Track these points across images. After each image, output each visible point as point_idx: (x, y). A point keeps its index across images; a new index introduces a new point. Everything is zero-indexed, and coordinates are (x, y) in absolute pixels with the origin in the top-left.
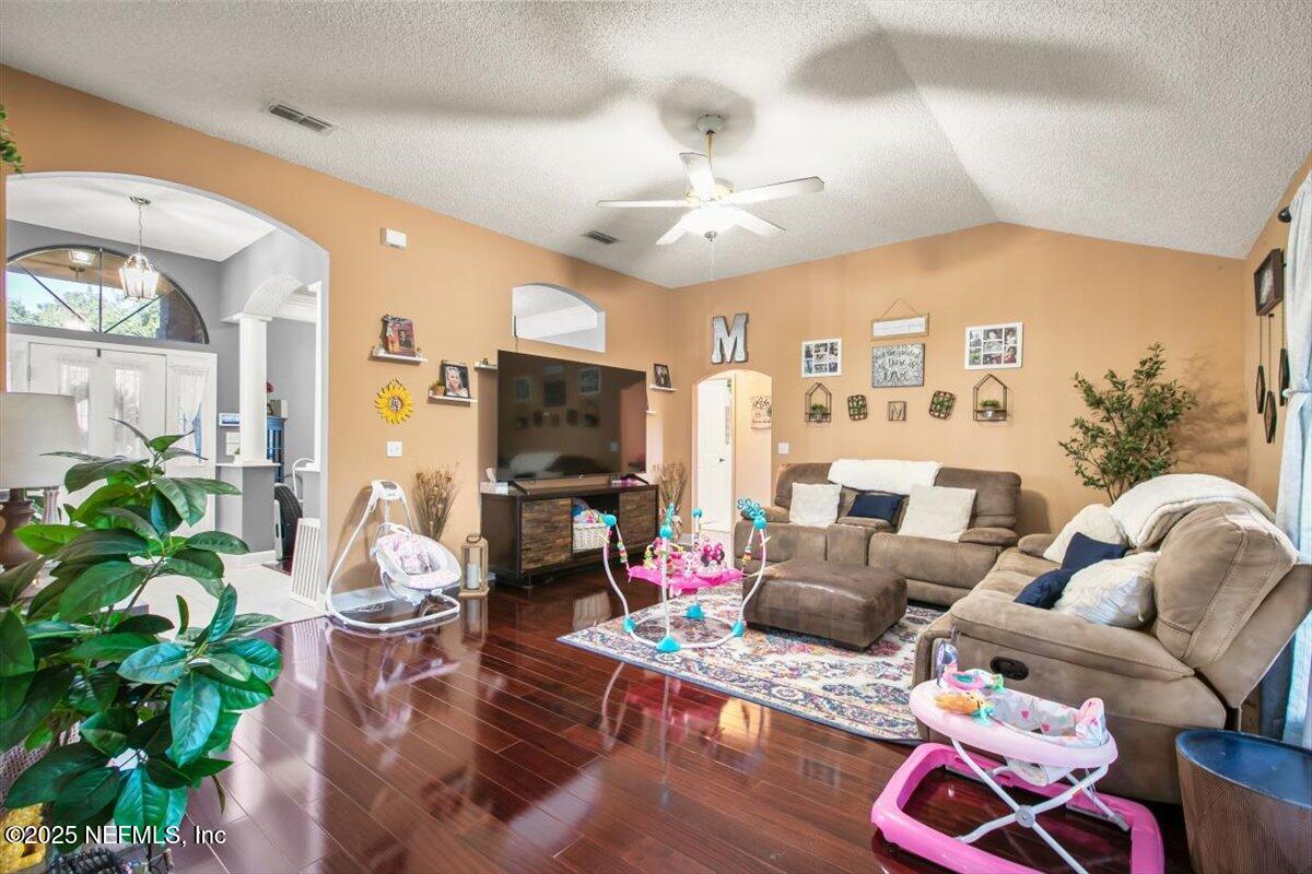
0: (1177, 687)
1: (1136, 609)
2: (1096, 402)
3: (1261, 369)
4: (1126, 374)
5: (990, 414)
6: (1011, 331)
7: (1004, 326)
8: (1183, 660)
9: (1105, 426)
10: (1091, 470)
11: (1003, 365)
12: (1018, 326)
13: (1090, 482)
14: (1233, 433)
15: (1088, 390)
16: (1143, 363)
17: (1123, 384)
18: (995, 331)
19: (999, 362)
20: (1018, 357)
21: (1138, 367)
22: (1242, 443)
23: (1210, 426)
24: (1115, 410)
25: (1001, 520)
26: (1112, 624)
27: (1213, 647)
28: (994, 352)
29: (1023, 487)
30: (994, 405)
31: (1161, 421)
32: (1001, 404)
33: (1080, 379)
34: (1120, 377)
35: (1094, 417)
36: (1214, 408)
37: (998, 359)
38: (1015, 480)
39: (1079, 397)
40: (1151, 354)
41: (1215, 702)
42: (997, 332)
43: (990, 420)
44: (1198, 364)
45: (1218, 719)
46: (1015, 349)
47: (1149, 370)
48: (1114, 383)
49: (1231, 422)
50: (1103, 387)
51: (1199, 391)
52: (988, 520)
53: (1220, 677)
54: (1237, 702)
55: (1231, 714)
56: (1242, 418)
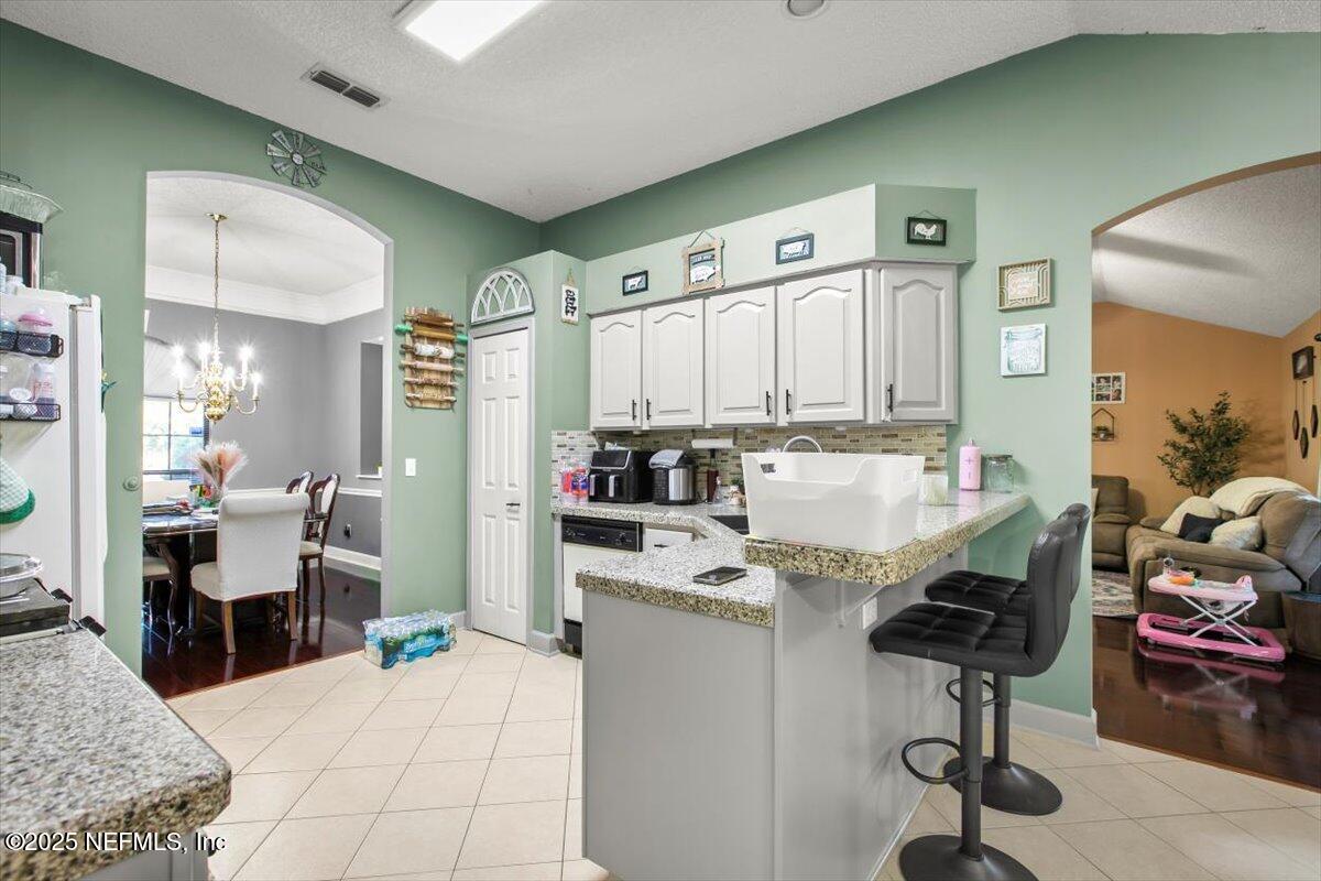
0: (1278, 574)
1: (1255, 541)
2: (1182, 429)
3: (1296, 412)
4: (1205, 410)
5: (1102, 436)
6: (1117, 379)
7: (1112, 375)
8: (1281, 561)
9: (1190, 446)
10: (1179, 474)
11: (1111, 402)
12: (1123, 375)
13: (1181, 483)
14: (1276, 450)
15: (1176, 422)
16: (1217, 405)
17: (1201, 418)
18: (1105, 378)
19: (1108, 399)
20: (1123, 396)
21: (1214, 407)
22: (1281, 457)
23: (1259, 446)
24: (1198, 436)
25: (1117, 509)
26: (1242, 549)
27: (1295, 554)
28: (1104, 392)
29: (1131, 487)
30: (1106, 429)
31: (1228, 443)
32: (1111, 429)
33: (1171, 412)
34: (1200, 412)
35: (1182, 440)
36: (1261, 434)
37: (1107, 398)
38: (1125, 482)
39: (1169, 425)
40: (1221, 398)
41: (1296, 579)
42: (1107, 379)
43: (1103, 440)
44: (1251, 404)
45: (1298, 586)
46: (1120, 391)
47: (1221, 409)
48: (1196, 417)
49: (1273, 443)
50: (1186, 418)
51: (1251, 422)
52: (1107, 509)
53: (1299, 567)
54: (1306, 579)
55: (1304, 584)
56: (1281, 441)
